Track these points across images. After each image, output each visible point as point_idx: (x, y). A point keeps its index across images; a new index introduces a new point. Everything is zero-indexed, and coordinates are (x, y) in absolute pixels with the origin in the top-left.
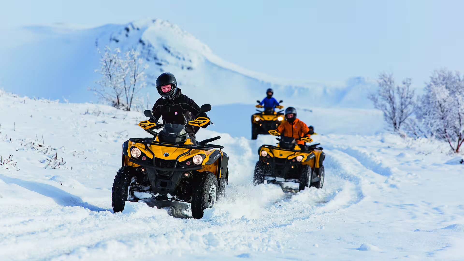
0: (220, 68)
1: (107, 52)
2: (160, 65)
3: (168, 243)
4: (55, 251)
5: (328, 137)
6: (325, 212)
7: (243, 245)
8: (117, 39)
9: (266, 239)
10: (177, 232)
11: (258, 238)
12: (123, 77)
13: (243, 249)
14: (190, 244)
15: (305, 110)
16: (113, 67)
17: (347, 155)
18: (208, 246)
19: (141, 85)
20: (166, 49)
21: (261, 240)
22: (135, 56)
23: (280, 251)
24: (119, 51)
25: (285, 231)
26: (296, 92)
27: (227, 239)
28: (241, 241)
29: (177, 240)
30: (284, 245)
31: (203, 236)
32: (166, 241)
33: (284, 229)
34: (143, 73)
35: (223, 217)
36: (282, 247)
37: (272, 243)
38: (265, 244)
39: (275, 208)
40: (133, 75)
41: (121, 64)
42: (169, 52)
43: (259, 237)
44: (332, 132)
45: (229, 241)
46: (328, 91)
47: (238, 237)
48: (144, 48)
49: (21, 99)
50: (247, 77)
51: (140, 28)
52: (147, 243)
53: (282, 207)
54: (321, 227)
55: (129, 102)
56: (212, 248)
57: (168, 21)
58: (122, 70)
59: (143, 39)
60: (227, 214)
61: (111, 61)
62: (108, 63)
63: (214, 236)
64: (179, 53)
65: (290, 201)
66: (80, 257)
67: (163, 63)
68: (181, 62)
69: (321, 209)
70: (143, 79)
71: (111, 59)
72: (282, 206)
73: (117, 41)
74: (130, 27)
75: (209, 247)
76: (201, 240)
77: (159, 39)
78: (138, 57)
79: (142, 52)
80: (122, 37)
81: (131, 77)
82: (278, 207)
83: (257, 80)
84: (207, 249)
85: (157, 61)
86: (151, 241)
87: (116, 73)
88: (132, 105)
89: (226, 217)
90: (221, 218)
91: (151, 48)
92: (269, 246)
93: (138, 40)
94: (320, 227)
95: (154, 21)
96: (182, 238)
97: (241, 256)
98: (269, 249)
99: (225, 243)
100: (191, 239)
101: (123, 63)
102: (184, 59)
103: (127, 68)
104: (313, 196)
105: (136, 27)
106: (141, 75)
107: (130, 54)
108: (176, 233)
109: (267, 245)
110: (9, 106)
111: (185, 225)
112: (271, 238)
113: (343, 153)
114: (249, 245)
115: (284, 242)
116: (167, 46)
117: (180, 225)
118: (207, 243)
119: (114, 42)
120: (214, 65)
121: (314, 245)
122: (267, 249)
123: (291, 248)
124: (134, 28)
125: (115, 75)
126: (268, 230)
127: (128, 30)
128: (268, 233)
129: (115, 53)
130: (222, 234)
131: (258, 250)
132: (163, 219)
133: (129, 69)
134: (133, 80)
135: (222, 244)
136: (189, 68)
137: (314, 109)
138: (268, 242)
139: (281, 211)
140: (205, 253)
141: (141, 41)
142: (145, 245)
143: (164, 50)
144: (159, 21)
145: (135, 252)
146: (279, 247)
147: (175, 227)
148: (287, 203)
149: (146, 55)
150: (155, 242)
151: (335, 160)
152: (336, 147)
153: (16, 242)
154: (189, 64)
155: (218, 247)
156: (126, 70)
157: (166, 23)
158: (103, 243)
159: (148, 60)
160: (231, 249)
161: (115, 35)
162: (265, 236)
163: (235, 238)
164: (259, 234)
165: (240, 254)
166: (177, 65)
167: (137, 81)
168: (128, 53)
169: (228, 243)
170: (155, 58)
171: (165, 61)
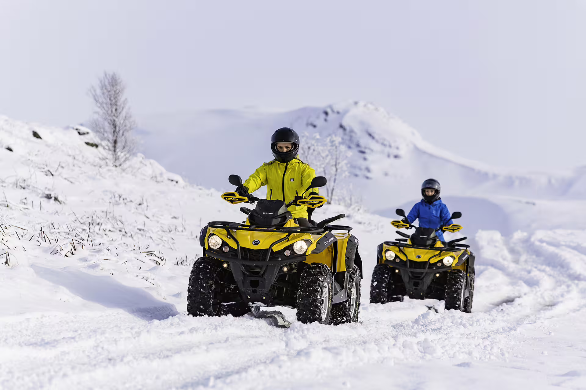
0: (431, 156)
1: (305, 138)
2: (363, 152)
3: (379, 351)
4: (251, 360)
5: (555, 233)
6: (552, 317)
7: (463, 352)
8: (315, 123)
9: (488, 346)
10: (388, 339)
11: (479, 345)
12: (323, 166)
13: (462, 358)
14: (403, 352)
15: (528, 203)
16: (312, 154)
17: (576, 252)
18: (423, 354)
19: (344, 175)
20: (370, 135)
21: (483, 348)
22: (337, 143)
23: (505, 360)
24: (318, 137)
25: (509, 337)
26: (517, 183)
27: (444, 347)
28: (460, 348)
29: (389, 348)
30: (509, 353)
31: (418, 343)
32: (377, 348)
33: (508, 335)
34: (345, 162)
35: (439, 322)
36: (507, 355)
37: (495, 350)
38: (487, 352)
39: (496, 312)
40: (334, 163)
41: (321, 152)
42: (373, 138)
43: (481, 345)
44: (559, 227)
45: (447, 348)
46: (553, 181)
47: (457, 343)
48: (345, 134)
49: (207, 192)
50: (463, 166)
51: (341, 111)
52: (355, 351)
53: (504, 311)
54: (550, 333)
55: (330, 195)
56: (428, 357)
57: (371, 103)
58: (321, 158)
59: (344, 123)
60: (443, 319)
61: (309, 148)
62: (306, 151)
63: (431, 343)
64: (385, 140)
65: (513, 304)
66: (280, 367)
67: (367, 151)
68: (387, 150)
69: (548, 313)
70: (345, 168)
71: (309, 145)
72: (504, 309)
73: (315, 126)
74: (329, 110)
75: (425, 355)
76: (416, 347)
77: (362, 123)
78: (340, 143)
79: (343, 139)
80: (320, 122)
81: (332, 166)
82: (499, 311)
83: (472, 170)
84: (422, 358)
85: (360, 149)
86: (359, 349)
87: (314, 162)
88: (333, 197)
89: (442, 322)
90: (437, 323)
91: (353, 135)
92: (492, 354)
93: (338, 125)
94: (548, 333)
95: (356, 103)
96: (394, 345)
97: (460, 365)
98: (492, 357)
99: (443, 351)
100: (404, 346)
101: (322, 150)
102: (390, 146)
103: (327, 156)
104: (539, 300)
105: (336, 110)
106: (343, 164)
107: (330, 140)
108: (386, 340)
109: (489, 353)
110: (194, 199)
111: (396, 331)
112: (494, 345)
113: (572, 251)
114: (470, 353)
115: (509, 350)
116: (371, 131)
117: (391, 332)
118: (423, 351)
119: (311, 128)
120: (424, 153)
121: (542, 353)
122: (490, 357)
123: (517, 357)
124: (333, 111)
125: (313, 164)
126: (490, 336)
127: (326, 113)
128: (490, 339)
129: (314, 138)
130: (439, 340)
131: (480, 358)
132: (371, 325)
133: (329, 157)
134: (334, 169)
135: (439, 352)
136: (396, 157)
137: (537, 202)
138: (491, 349)
139: (503, 315)
140: (421, 362)
141: (341, 126)
142: (353, 352)
143: (367, 136)
144: (361, 104)
145: (341, 361)
146: (503, 355)
147: (385, 333)
148: (509, 306)
149: (348, 142)
150: (364, 350)
151: (563, 258)
152: (563, 243)
153: (207, 350)
154: (395, 152)
155: (434, 355)
156: (326, 159)
157: (369, 106)
158: (305, 351)
159: (350, 147)
160: (450, 357)
161: (313, 120)
162: (487, 343)
163: (453, 346)
164: (481, 341)
165: (459, 363)
166: (382, 152)
167: (339, 170)
168: (328, 140)
169: (446, 351)
170: (358, 145)
171: (370, 149)
